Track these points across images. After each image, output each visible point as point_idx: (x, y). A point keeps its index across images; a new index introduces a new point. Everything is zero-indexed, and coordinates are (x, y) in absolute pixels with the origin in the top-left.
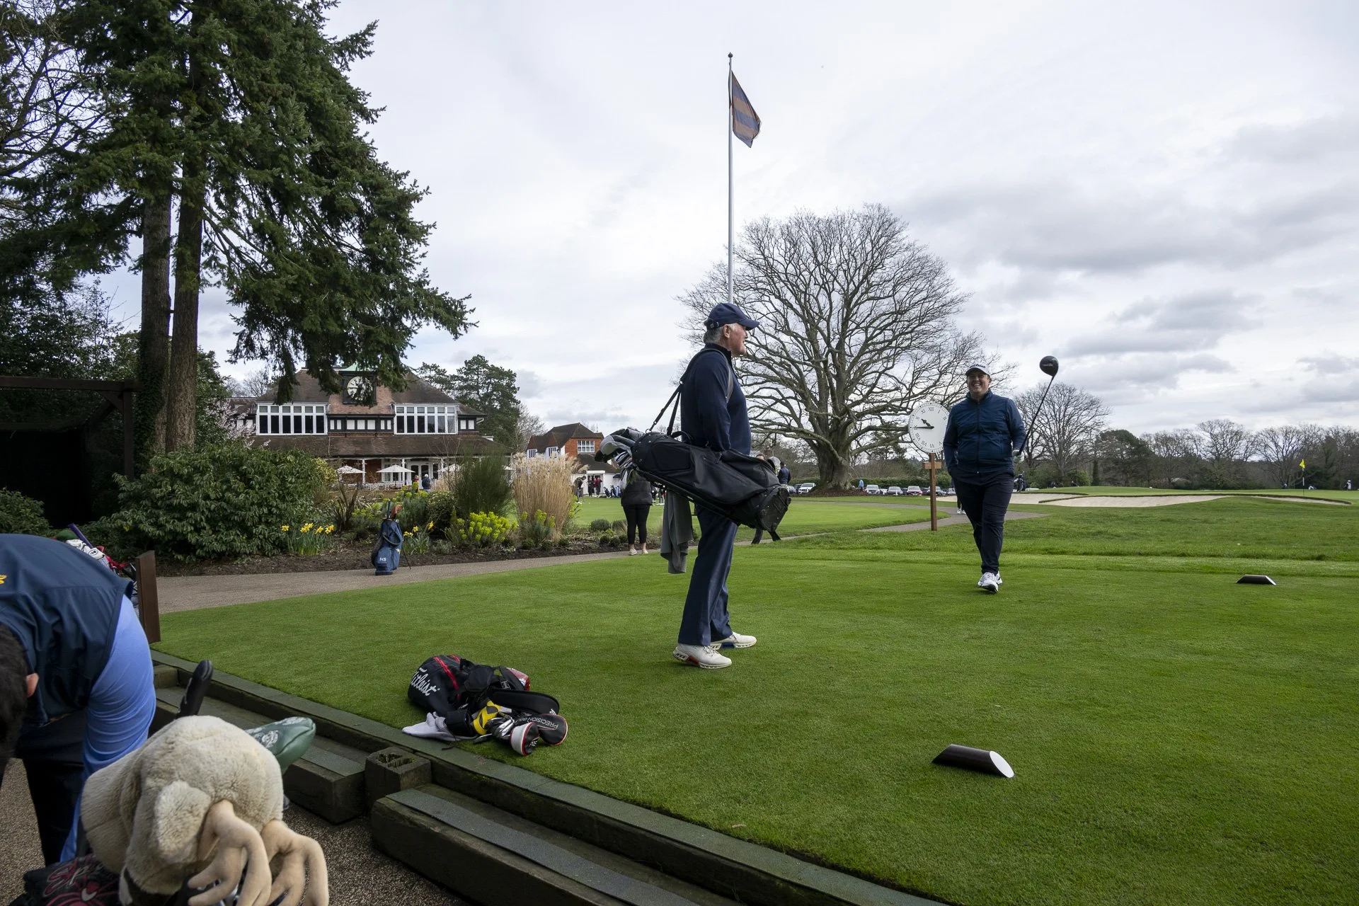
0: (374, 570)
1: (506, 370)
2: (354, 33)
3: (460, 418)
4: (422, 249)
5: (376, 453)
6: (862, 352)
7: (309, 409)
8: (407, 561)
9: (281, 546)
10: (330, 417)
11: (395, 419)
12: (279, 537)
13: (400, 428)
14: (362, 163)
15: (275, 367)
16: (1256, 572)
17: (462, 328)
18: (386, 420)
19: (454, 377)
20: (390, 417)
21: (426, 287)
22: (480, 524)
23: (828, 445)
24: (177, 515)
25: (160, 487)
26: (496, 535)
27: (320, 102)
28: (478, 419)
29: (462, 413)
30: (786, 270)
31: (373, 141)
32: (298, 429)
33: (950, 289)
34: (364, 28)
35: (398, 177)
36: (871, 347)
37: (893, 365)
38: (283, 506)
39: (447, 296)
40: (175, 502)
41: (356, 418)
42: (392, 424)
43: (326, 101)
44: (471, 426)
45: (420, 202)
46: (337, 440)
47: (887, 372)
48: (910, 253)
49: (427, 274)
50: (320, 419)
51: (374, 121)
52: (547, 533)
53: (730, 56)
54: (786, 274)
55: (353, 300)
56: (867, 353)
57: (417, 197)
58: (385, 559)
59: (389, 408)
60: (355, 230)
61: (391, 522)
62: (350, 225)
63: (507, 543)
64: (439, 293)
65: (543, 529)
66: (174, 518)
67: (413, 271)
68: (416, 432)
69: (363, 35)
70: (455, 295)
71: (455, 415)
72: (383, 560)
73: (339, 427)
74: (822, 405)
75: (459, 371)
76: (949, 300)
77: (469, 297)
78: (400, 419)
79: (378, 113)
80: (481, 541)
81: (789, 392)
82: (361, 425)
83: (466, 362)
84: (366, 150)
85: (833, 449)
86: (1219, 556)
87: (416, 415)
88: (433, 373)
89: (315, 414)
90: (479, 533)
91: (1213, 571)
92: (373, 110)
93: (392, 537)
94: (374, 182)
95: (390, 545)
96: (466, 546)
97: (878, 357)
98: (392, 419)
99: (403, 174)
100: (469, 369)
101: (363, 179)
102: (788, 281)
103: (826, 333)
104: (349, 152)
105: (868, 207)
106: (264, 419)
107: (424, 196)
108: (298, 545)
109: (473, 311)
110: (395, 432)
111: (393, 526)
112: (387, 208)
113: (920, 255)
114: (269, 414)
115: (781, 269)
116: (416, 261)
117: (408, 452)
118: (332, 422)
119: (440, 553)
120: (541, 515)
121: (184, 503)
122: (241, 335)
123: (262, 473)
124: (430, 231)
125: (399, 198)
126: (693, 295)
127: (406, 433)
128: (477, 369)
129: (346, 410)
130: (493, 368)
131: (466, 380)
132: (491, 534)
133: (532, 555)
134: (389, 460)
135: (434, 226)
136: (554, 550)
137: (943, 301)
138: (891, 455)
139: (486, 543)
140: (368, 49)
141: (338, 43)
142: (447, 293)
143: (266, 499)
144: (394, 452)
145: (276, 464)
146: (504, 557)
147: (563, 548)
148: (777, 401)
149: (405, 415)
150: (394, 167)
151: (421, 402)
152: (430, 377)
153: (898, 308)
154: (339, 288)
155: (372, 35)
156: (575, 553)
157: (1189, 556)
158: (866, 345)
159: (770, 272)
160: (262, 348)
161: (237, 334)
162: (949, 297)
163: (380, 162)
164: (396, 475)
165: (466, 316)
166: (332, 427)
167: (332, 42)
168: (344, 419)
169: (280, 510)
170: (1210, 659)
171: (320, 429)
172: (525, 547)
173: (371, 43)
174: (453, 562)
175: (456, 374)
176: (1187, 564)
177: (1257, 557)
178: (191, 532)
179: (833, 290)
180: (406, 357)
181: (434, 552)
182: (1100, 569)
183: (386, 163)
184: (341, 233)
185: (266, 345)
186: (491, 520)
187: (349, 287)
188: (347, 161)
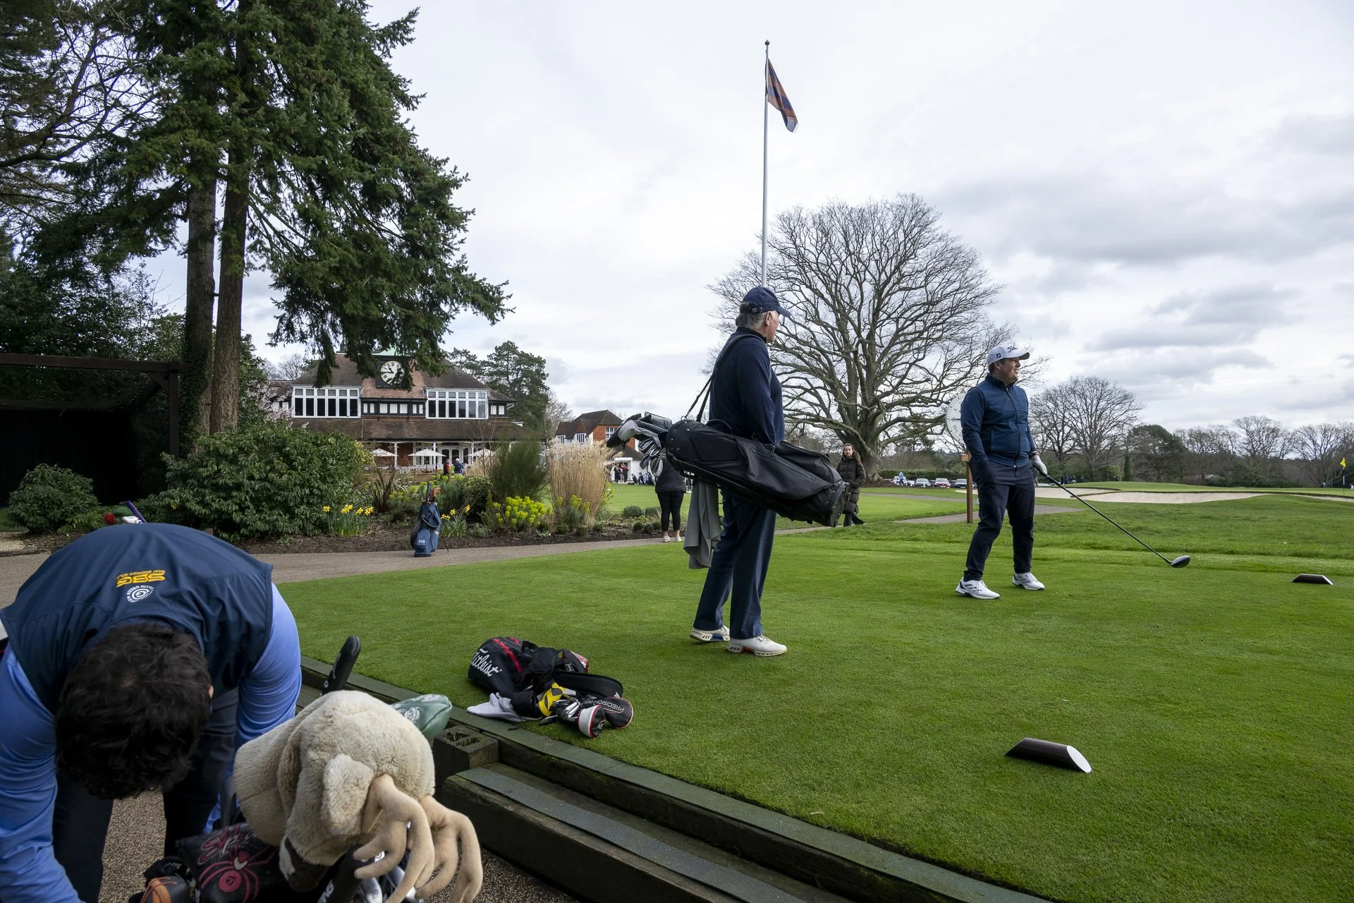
0: (413, 552)
1: (536, 356)
2: (396, 21)
3: (492, 403)
4: (460, 235)
5: (408, 437)
6: (892, 343)
7: (343, 393)
8: (445, 544)
9: (322, 526)
10: (364, 401)
11: (427, 404)
12: (320, 518)
13: (432, 412)
14: (404, 149)
15: (314, 351)
16: (1311, 571)
17: (499, 314)
18: (418, 404)
19: (484, 363)
20: (422, 401)
21: (464, 273)
22: (516, 508)
23: (857, 436)
24: (222, 494)
25: (206, 466)
26: (532, 520)
27: (363, 88)
28: (508, 405)
29: (493, 398)
30: (817, 259)
31: (414, 128)
32: (332, 412)
33: (983, 280)
34: (405, 15)
35: (438, 163)
36: (902, 338)
37: (924, 356)
38: (324, 487)
39: (485, 282)
40: (221, 481)
41: (389, 402)
42: (424, 409)
43: (369, 87)
44: (502, 411)
45: (459, 189)
46: (370, 423)
47: (918, 363)
48: (943, 244)
49: (465, 260)
50: (354, 402)
51: (414, 108)
52: (582, 518)
53: (767, 43)
54: (817, 263)
55: (394, 285)
56: (897, 343)
57: (456, 184)
58: (424, 541)
59: (421, 392)
60: (394, 216)
61: (430, 505)
62: (390, 211)
63: (542, 528)
64: (477, 279)
65: (578, 514)
66: (219, 497)
67: (452, 257)
68: (447, 417)
69: (405, 21)
70: (492, 281)
71: (486, 400)
72: (422, 542)
73: (372, 411)
74: (851, 395)
75: (489, 356)
76: (982, 291)
77: (506, 283)
78: (432, 404)
79: (419, 100)
80: (517, 525)
81: (818, 382)
82: (394, 409)
83: (496, 348)
84: (407, 136)
85: (861, 439)
86: (1270, 554)
87: (447, 400)
88: (464, 359)
89: (348, 397)
90: (514, 517)
91: (1265, 569)
92: (413, 97)
93: (431, 520)
94: (415, 169)
95: (429, 527)
96: (502, 530)
97: (909, 348)
98: (424, 404)
99: (443, 161)
100: (499, 355)
101: (404, 165)
102: (819, 271)
103: (856, 323)
104: (390, 138)
105: (901, 197)
106: (299, 402)
107: (464, 182)
108: (338, 526)
109: (510, 297)
110: (427, 416)
111: (432, 509)
112: (428, 194)
113: (953, 245)
114: (304, 397)
115: (812, 258)
116: (455, 247)
117: (439, 436)
118: (365, 406)
119: (477, 536)
120: (576, 501)
121: (230, 483)
122: (281, 319)
123: (304, 455)
124: (469, 217)
125: (439, 184)
126: (723, 284)
127: (437, 417)
128: (507, 355)
129: (379, 394)
130: (523, 355)
131: (496, 366)
132: (527, 519)
133: (566, 540)
134: (420, 444)
135: (473, 212)
136: (588, 536)
137: (976, 292)
138: (919, 447)
139: (521, 527)
140: (409, 36)
141: (380, 30)
142: (484, 279)
143: (308, 480)
144: (425, 436)
145: (318, 445)
146: (539, 541)
147: (597, 534)
148: (806, 390)
149: (437, 399)
150: (435, 153)
151: (452, 387)
152: (461, 362)
153: (930, 299)
154: (381, 273)
155: (413, 22)
156: (609, 539)
157: (1238, 553)
158: (896, 335)
159: (801, 261)
160: (301, 332)
161: (278, 318)
162: (981, 288)
163: (421, 148)
164: (427, 458)
165: (503, 302)
166: (366, 411)
167: (374, 29)
168: (377, 402)
169: (321, 491)
170: (1277, 658)
171: (354, 412)
172: (559, 532)
173: (412, 30)
174: (490, 545)
175: (487, 359)
176: (1238, 562)
177: (1309, 556)
178: (236, 511)
179: (865, 280)
180: (444, 342)
181: (471, 535)
182: (1148, 565)
183: (426, 150)
184: (381, 219)
185: (305, 328)
186: (527, 505)
187: (390, 272)
188: (388, 147)
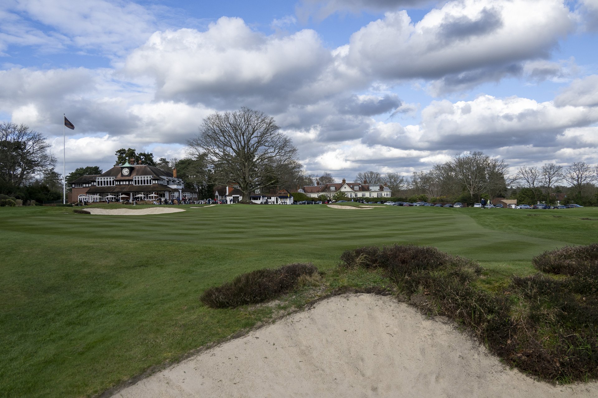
3: (153, 180)
7: (110, 179)
10: (116, 181)
13: (135, 183)
18: (131, 181)
29: (153, 178)
32: (107, 184)
41: (123, 181)
44: (157, 182)
50: (113, 181)
59: (133, 177)
68: (139, 185)
71: (151, 179)
73: (118, 184)
78: (136, 181)
82: (124, 183)
87: (140, 179)
98: (133, 181)
106: (98, 182)
110: (134, 185)
114: (100, 180)
127: (137, 185)
129: (120, 178)
144: (129, 191)
149: (137, 179)
166: (117, 184)
168: (120, 181)
171: (113, 184)
